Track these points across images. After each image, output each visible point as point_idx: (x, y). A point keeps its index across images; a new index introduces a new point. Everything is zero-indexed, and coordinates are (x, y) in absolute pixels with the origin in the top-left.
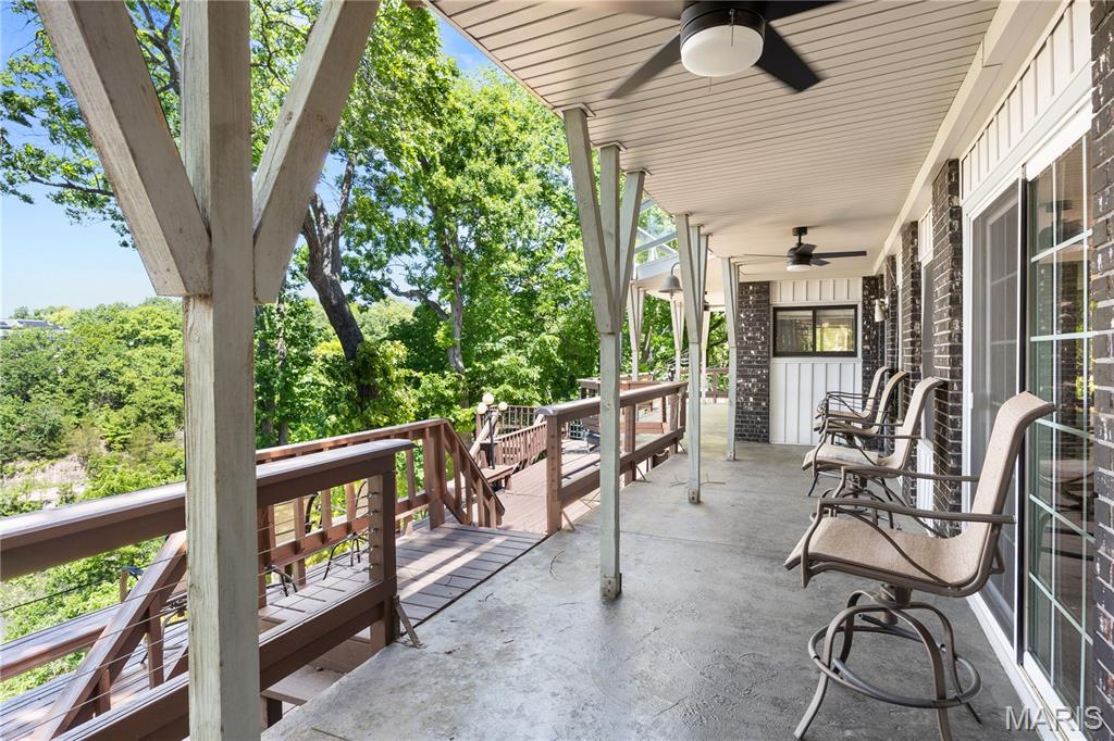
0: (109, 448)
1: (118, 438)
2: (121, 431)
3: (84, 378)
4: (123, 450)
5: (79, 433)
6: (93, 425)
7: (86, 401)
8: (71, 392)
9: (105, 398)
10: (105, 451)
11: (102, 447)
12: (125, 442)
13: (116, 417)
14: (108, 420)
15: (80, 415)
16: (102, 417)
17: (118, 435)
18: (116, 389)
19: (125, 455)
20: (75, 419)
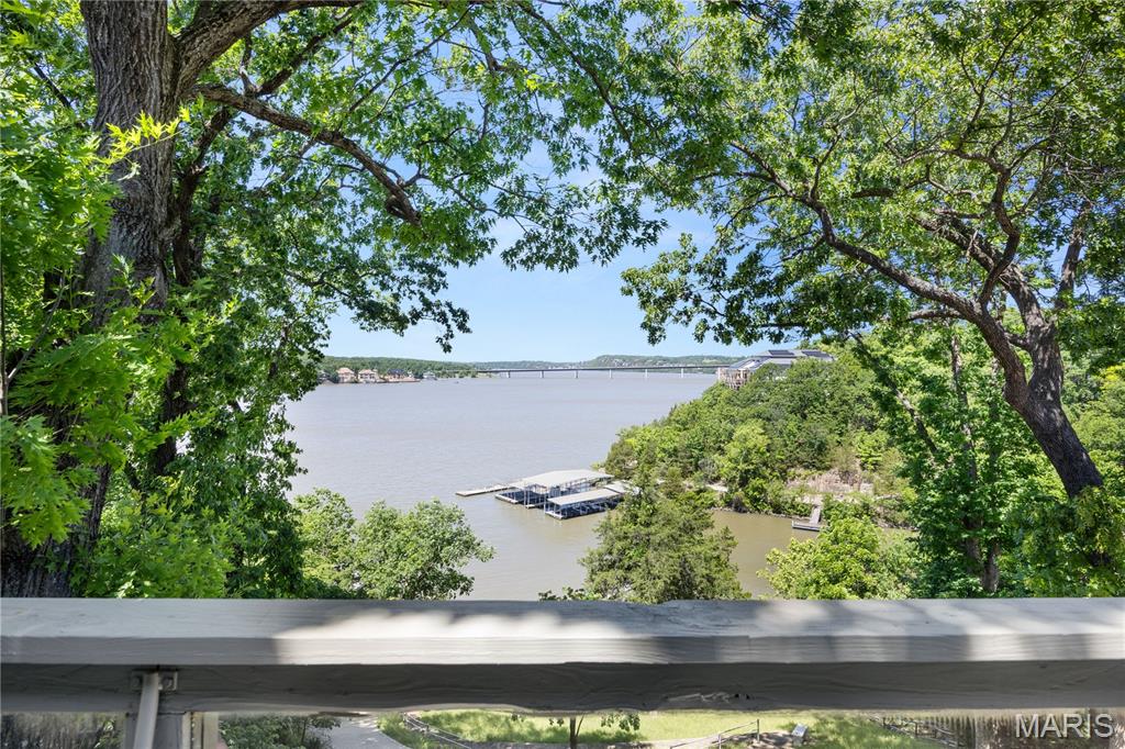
0: (863, 466)
1: (870, 460)
2: (873, 454)
3: (845, 402)
4: (874, 471)
5: (840, 449)
6: (851, 444)
7: (846, 422)
8: (835, 413)
9: (861, 421)
10: (859, 470)
11: (858, 465)
12: (875, 464)
13: (870, 439)
14: (862, 442)
15: (841, 434)
16: (858, 438)
17: (871, 456)
18: (870, 414)
19: (876, 476)
20: (837, 437)
